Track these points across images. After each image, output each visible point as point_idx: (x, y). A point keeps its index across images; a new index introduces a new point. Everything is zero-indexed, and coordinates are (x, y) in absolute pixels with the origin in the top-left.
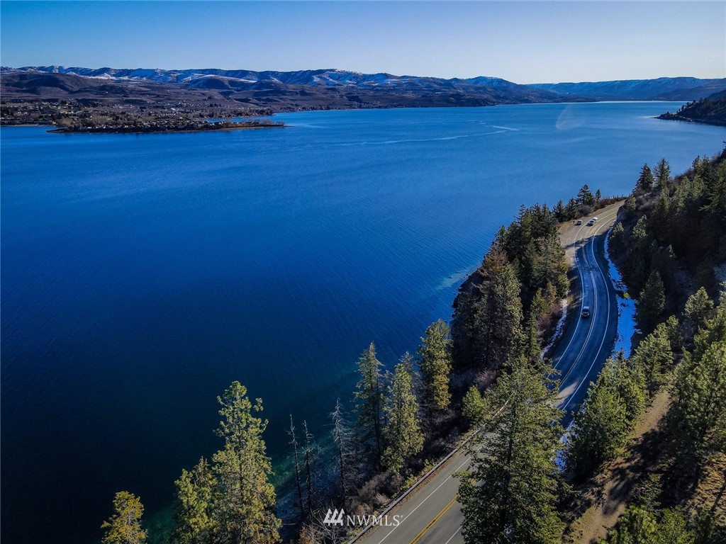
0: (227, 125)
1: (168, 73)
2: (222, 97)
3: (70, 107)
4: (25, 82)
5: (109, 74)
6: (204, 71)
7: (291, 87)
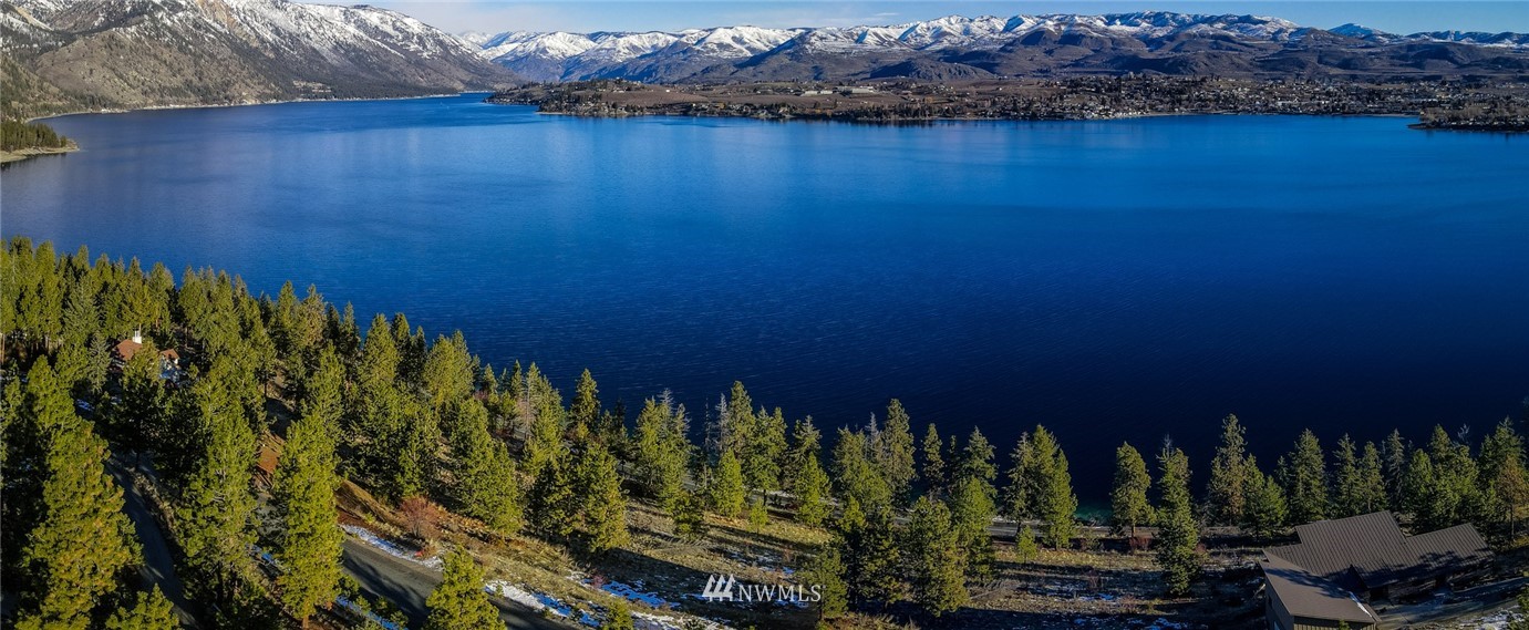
4: (1413, 53)
5: (1511, 40)
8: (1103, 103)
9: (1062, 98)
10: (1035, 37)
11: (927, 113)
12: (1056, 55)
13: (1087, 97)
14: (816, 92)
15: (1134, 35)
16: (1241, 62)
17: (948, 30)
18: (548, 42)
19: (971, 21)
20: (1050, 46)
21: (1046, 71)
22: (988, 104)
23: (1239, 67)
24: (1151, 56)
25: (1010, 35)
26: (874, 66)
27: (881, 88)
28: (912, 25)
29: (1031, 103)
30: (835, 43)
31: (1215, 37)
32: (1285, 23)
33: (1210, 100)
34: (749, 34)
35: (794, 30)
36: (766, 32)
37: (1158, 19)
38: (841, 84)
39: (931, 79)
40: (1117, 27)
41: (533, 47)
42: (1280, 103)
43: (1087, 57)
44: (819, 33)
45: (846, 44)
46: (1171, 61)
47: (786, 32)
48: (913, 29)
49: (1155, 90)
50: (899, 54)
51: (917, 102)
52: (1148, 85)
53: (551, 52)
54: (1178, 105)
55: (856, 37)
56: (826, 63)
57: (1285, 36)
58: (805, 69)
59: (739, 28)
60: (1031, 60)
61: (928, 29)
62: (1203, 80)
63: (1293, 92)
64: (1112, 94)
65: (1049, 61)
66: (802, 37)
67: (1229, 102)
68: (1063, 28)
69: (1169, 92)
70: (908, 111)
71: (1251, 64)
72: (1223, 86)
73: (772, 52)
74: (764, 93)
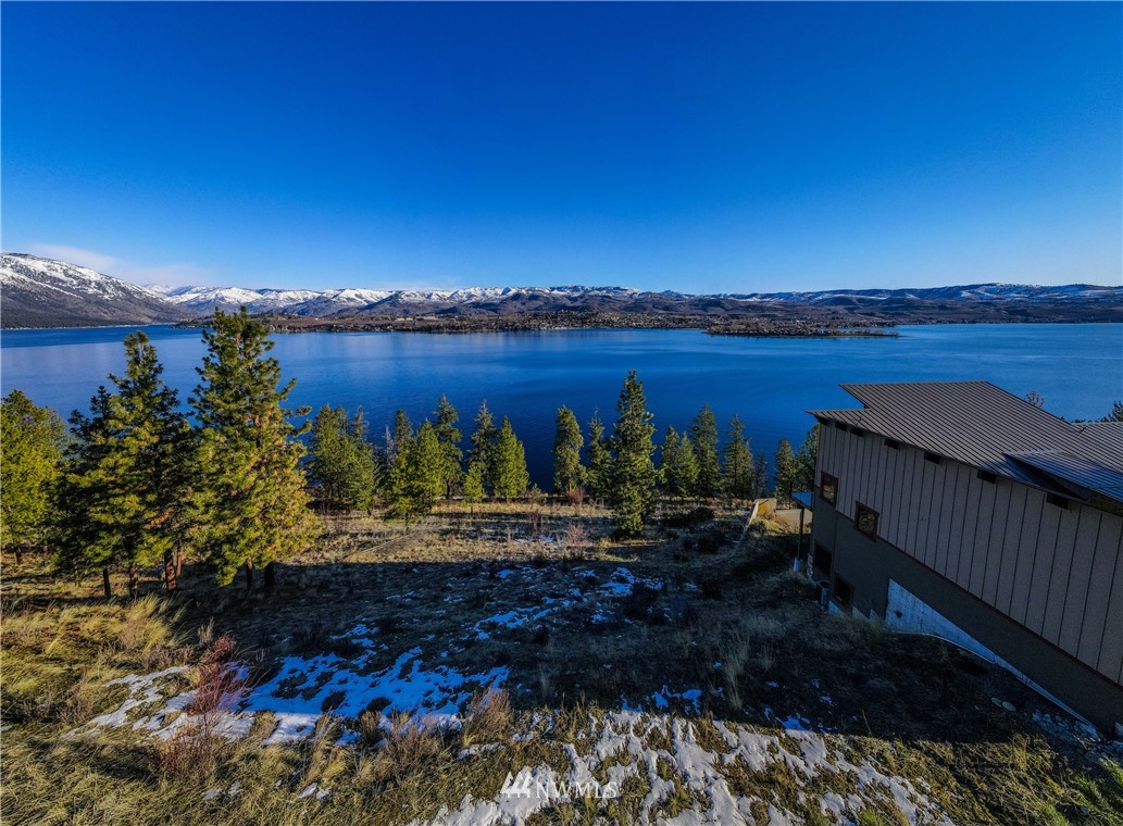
0: (835, 334)
1: (802, 295)
2: (846, 311)
3: (721, 319)
4: (701, 303)
5: (756, 297)
6: (835, 292)
7: (928, 302)
8: (549, 323)
9: (529, 321)
10: (517, 297)
11: (463, 328)
12: (527, 305)
13: (542, 320)
14: (403, 319)
15: (564, 296)
16: (614, 307)
17: (475, 294)
18: (225, 293)
19: (486, 289)
20: (524, 301)
21: (522, 311)
22: (493, 324)
23: (614, 309)
24: (572, 305)
25: (505, 296)
26: (436, 308)
27: (440, 318)
28: (456, 290)
29: (515, 323)
30: (415, 298)
31: (603, 296)
32: (636, 290)
33: (600, 322)
34: (365, 293)
35: (391, 292)
36: (375, 292)
37: (575, 289)
38: (418, 316)
39: (465, 314)
40: (556, 292)
41: (213, 296)
42: (634, 324)
43: (541, 306)
44: (406, 293)
45: (422, 299)
46: (581, 307)
47: (386, 293)
48: (457, 292)
49: (574, 318)
50: (449, 304)
51: (458, 323)
52: (570, 316)
53: (228, 300)
54: (585, 324)
55: (427, 296)
56: (410, 308)
57: (636, 296)
58: (398, 310)
59: (359, 290)
60: (515, 307)
61: (464, 293)
62: (597, 314)
63: (642, 318)
64: (554, 320)
65: (524, 307)
66: (396, 295)
67: (610, 324)
68: (530, 292)
69: (580, 319)
70: (453, 327)
71: (620, 308)
72: (606, 316)
73: (380, 303)
74: (377, 320)
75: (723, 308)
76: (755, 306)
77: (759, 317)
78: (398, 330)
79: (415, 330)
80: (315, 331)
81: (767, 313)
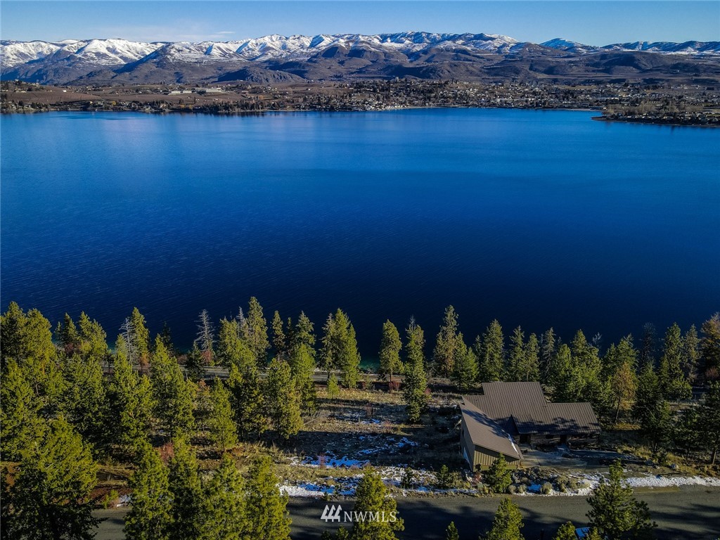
3: (629, 90)
4: (604, 61)
5: (693, 48)
8: (378, 99)
9: (350, 96)
10: (332, 51)
11: (260, 106)
12: (346, 65)
13: (367, 95)
14: (179, 92)
15: (400, 50)
16: (474, 69)
17: (271, 46)
19: (287, 38)
20: (342, 58)
21: (340, 77)
22: (301, 100)
23: (472, 73)
24: (411, 66)
25: (314, 50)
26: (220, 72)
27: (227, 89)
28: (245, 41)
29: (330, 99)
30: (189, 54)
31: (456, 51)
32: (508, 39)
33: (450, 97)
34: (120, 45)
35: (155, 43)
36: (134, 45)
37: (417, 37)
38: (197, 86)
39: (261, 82)
40: (389, 44)
42: (498, 100)
43: (367, 66)
44: (177, 46)
45: (197, 55)
46: (424, 69)
47: (150, 45)
48: (246, 44)
49: (413, 90)
50: (237, 63)
51: (253, 99)
52: (408, 86)
54: (428, 101)
55: (205, 50)
56: (184, 70)
57: (507, 50)
58: (169, 75)
59: (111, 40)
60: (329, 68)
61: (257, 44)
62: (446, 83)
63: (510, 90)
64: (384, 93)
65: (342, 69)
66: (163, 49)
67: (463, 99)
68: (351, 44)
69: (422, 92)
70: (246, 106)
71: (481, 71)
72: (459, 87)
73: (141, 61)
74: (145, 93)
75: (637, 67)
76: (686, 65)
77: (689, 83)
78: (174, 111)
79: (196, 111)
80: (66, 110)
81: (703, 77)
